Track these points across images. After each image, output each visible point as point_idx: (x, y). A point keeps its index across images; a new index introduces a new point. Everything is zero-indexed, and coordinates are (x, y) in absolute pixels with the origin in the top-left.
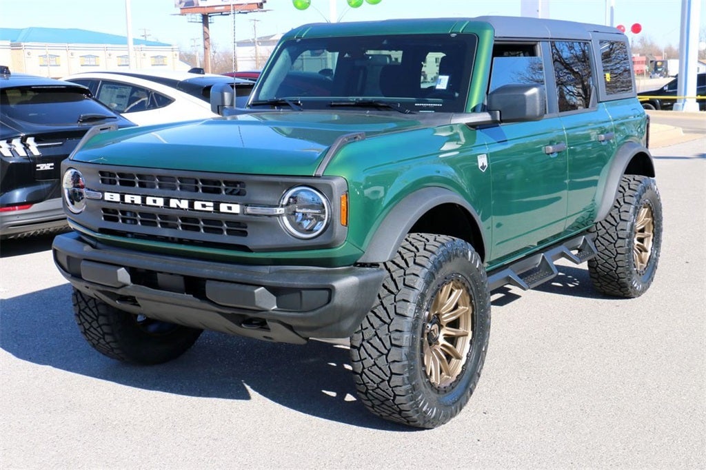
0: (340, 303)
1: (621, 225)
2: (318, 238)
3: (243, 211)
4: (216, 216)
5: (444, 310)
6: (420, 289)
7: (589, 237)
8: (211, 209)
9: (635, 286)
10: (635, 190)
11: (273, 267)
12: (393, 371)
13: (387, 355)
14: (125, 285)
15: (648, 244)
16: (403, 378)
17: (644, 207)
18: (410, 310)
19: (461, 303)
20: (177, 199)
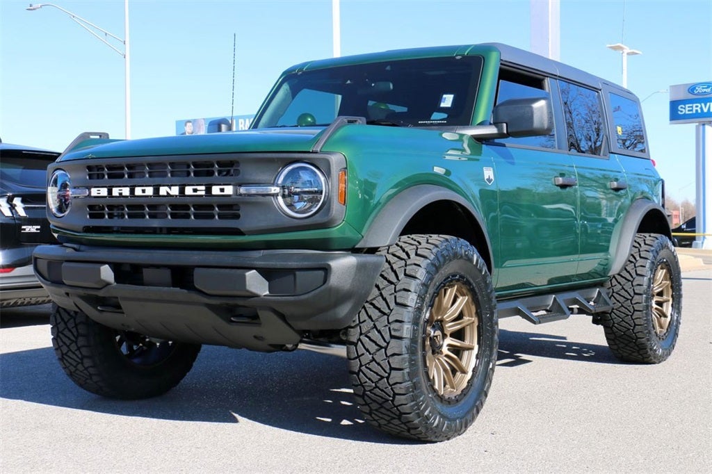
0: (336, 284)
1: (638, 280)
2: (314, 217)
3: (236, 191)
4: (209, 200)
5: (447, 317)
6: (422, 279)
7: (604, 291)
8: (203, 193)
9: (655, 348)
10: (651, 246)
11: (266, 252)
12: (393, 366)
13: (386, 348)
14: (108, 284)
15: (667, 309)
16: (403, 373)
17: (662, 268)
18: (412, 300)
19: (466, 312)
20: (168, 186)
